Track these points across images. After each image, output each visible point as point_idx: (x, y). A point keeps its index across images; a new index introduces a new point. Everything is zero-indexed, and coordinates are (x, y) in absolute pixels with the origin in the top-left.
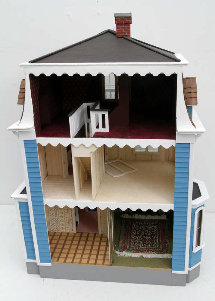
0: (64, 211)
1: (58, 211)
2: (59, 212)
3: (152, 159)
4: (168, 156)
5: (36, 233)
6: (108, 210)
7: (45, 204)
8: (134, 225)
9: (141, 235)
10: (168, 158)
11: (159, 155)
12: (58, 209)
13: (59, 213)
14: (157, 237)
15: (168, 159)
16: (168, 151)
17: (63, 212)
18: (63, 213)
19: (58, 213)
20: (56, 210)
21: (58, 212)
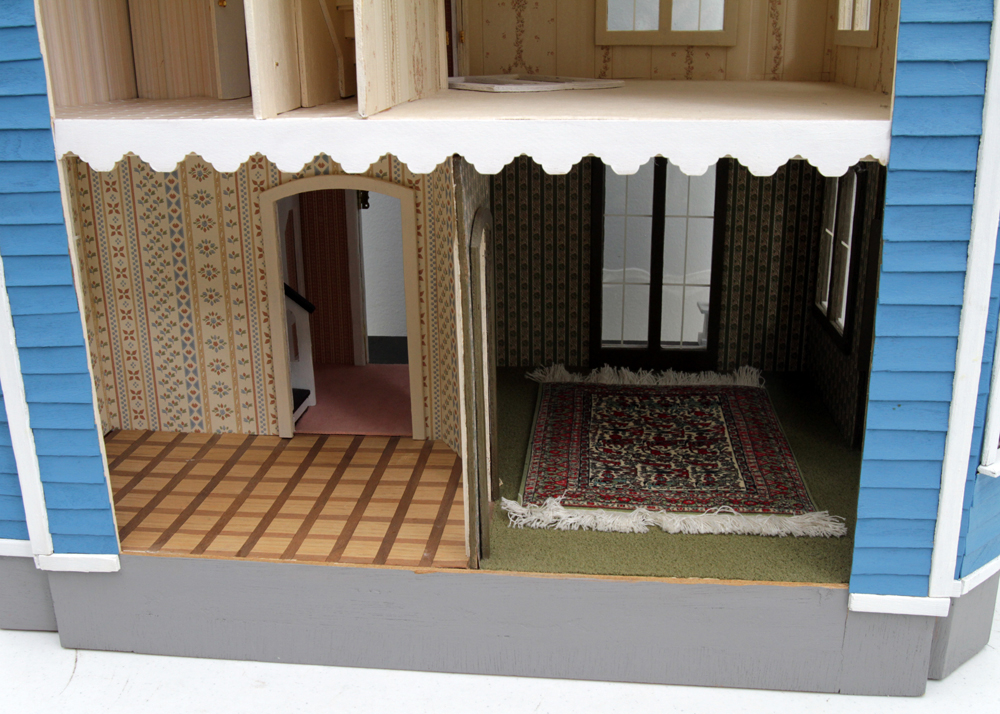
0: (229, 311)
1: (197, 310)
2: (203, 317)
3: (690, 70)
4: (775, 53)
5: (15, 352)
6: (457, 181)
7: (60, 151)
8: (598, 404)
9: (638, 440)
10: (774, 64)
11: (727, 48)
12: (196, 302)
13: (204, 323)
14: (730, 449)
15: (774, 71)
16: (775, 24)
17: (224, 317)
18: (224, 324)
19: (198, 324)
20: (188, 304)
21: (198, 315)
